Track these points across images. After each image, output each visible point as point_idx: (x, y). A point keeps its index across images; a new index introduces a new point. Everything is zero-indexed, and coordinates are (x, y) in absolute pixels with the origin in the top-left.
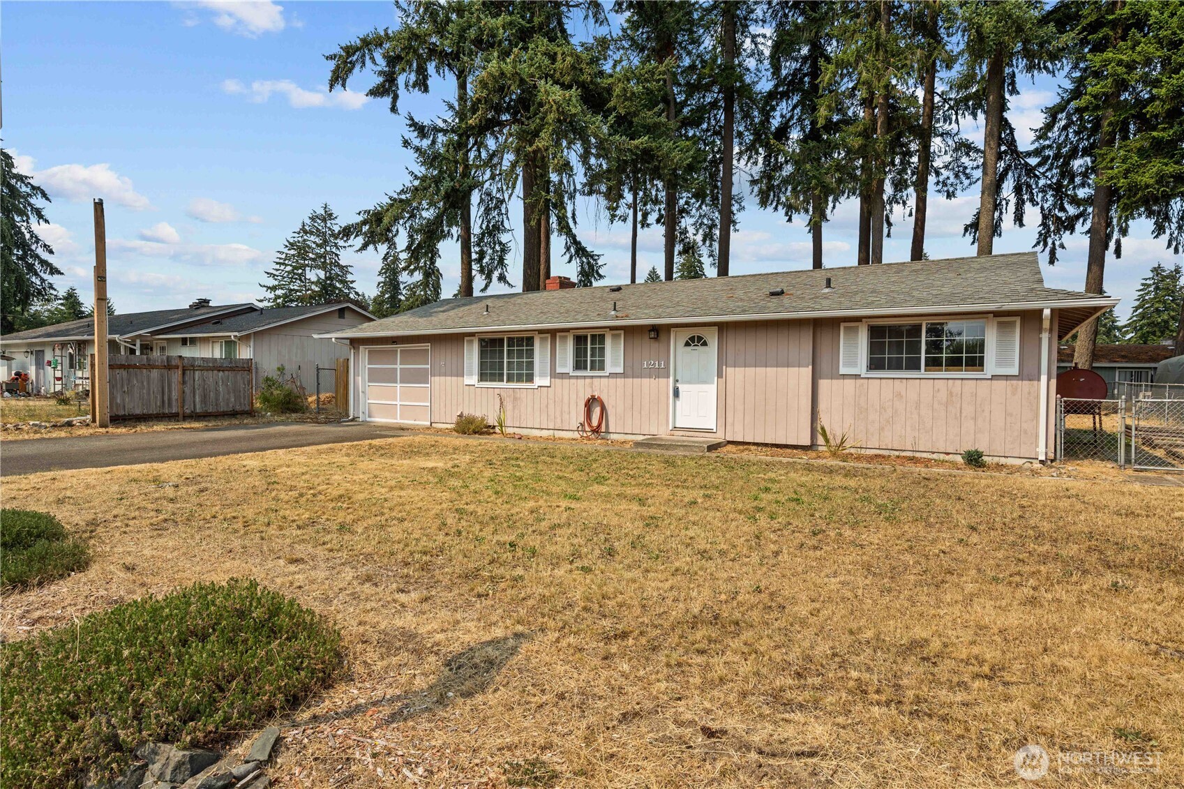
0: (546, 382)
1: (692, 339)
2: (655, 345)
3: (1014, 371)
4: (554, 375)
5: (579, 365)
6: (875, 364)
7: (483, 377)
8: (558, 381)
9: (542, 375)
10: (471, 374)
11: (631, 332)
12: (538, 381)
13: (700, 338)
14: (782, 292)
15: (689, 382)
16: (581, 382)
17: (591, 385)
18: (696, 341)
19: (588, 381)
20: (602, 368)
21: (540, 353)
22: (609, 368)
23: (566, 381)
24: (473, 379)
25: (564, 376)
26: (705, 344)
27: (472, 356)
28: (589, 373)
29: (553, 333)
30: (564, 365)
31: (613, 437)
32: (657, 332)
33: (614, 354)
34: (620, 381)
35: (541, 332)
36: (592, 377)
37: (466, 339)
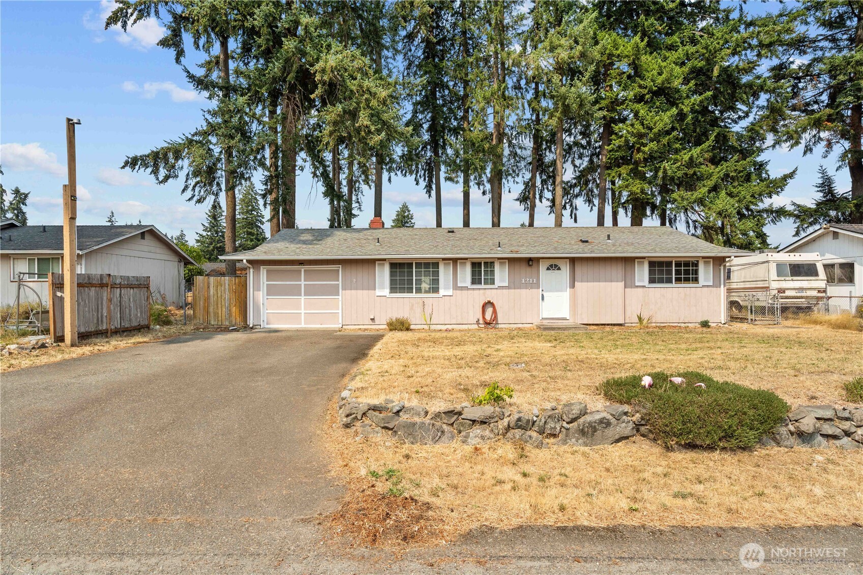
0: (450, 292)
1: (551, 266)
2: (529, 269)
3: (711, 284)
4: (456, 287)
5: (476, 280)
6: (652, 281)
7: (393, 290)
8: (458, 292)
9: (446, 288)
10: (382, 288)
11: (512, 261)
12: (442, 292)
13: (556, 266)
14: (587, 242)
15: (550, 291)
16: (477, 292)
17: (484, 294)
18: (553, 267)
19: (482, 291)
20: (494, 283)
21: (445, 274)
22: (498, 283)
23: (465, 292)
24: (386, 292)
25: (466, 288)
26: (559, 269)
27: (383, 275)
28: (483, 286)
29: (455, 261)
30: (465, 281)
31: (500, 326)
32: (531, 262)
33: (501, 275)
34: (505, 291)
35: (444, 259)
36: (485, 289)
37: (377, 262)
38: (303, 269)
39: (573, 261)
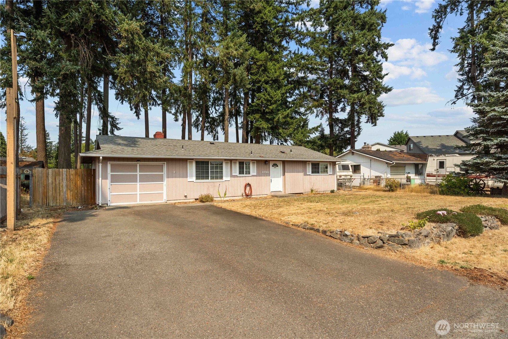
0: (229, 179)
1: (274, 164)
2: (265, 166)
3: (331, 173)
4: (232, 176)
5: (241, 172)
6: (312, 172)
7: (198, 177)
8: (233, 178)
9: (227, 176)
10: (192, 176)
11: (258, 162)
12: (225, 179)
13: (276, 164)
15: (274, 177)
16: (241, 178)
17: (245, 179)
18: (275, 165)
19: (244, 178)
20: (249, 173)
21: (226, 168)
22: (252, 174)
23: (236, 178)
24: (194, 179)
25: (237, 176)
26: (277, 166)
27: (192, 169)
28: (245, 175)
29: (231, 160)
30: (236, 173)
31: (253, 197)
32: (266, 162)
33: (253, 169)
34: (255, 178)
35: (225, 160)
36: (245, 177)
37: (188, 161)
38: (138, 164)
39: (284, 162)
